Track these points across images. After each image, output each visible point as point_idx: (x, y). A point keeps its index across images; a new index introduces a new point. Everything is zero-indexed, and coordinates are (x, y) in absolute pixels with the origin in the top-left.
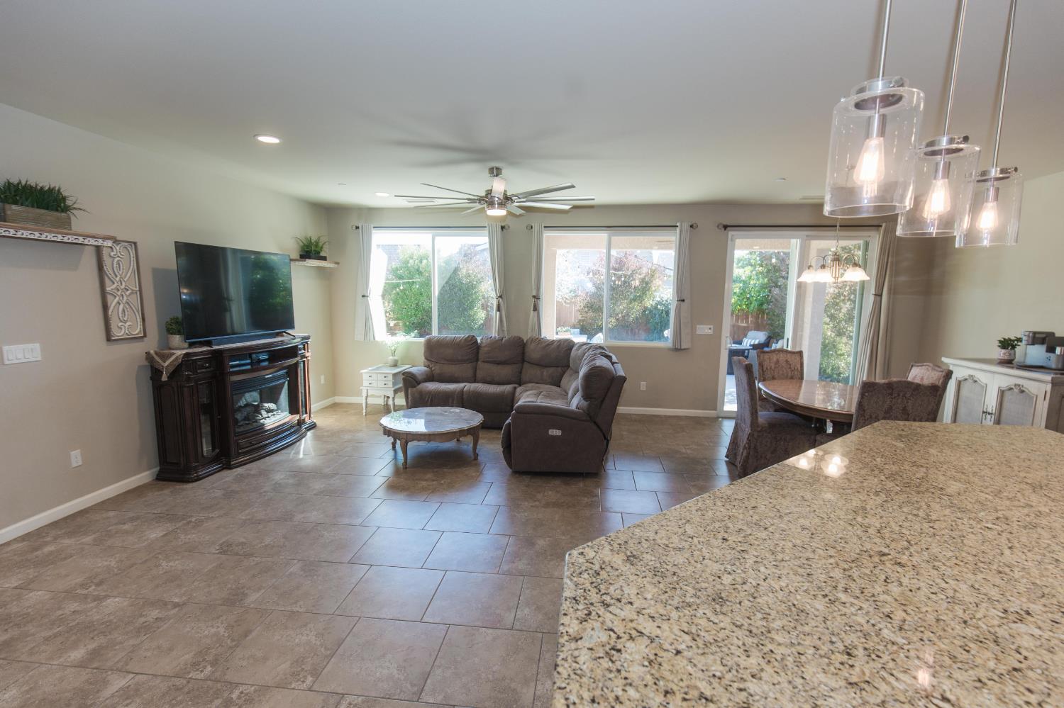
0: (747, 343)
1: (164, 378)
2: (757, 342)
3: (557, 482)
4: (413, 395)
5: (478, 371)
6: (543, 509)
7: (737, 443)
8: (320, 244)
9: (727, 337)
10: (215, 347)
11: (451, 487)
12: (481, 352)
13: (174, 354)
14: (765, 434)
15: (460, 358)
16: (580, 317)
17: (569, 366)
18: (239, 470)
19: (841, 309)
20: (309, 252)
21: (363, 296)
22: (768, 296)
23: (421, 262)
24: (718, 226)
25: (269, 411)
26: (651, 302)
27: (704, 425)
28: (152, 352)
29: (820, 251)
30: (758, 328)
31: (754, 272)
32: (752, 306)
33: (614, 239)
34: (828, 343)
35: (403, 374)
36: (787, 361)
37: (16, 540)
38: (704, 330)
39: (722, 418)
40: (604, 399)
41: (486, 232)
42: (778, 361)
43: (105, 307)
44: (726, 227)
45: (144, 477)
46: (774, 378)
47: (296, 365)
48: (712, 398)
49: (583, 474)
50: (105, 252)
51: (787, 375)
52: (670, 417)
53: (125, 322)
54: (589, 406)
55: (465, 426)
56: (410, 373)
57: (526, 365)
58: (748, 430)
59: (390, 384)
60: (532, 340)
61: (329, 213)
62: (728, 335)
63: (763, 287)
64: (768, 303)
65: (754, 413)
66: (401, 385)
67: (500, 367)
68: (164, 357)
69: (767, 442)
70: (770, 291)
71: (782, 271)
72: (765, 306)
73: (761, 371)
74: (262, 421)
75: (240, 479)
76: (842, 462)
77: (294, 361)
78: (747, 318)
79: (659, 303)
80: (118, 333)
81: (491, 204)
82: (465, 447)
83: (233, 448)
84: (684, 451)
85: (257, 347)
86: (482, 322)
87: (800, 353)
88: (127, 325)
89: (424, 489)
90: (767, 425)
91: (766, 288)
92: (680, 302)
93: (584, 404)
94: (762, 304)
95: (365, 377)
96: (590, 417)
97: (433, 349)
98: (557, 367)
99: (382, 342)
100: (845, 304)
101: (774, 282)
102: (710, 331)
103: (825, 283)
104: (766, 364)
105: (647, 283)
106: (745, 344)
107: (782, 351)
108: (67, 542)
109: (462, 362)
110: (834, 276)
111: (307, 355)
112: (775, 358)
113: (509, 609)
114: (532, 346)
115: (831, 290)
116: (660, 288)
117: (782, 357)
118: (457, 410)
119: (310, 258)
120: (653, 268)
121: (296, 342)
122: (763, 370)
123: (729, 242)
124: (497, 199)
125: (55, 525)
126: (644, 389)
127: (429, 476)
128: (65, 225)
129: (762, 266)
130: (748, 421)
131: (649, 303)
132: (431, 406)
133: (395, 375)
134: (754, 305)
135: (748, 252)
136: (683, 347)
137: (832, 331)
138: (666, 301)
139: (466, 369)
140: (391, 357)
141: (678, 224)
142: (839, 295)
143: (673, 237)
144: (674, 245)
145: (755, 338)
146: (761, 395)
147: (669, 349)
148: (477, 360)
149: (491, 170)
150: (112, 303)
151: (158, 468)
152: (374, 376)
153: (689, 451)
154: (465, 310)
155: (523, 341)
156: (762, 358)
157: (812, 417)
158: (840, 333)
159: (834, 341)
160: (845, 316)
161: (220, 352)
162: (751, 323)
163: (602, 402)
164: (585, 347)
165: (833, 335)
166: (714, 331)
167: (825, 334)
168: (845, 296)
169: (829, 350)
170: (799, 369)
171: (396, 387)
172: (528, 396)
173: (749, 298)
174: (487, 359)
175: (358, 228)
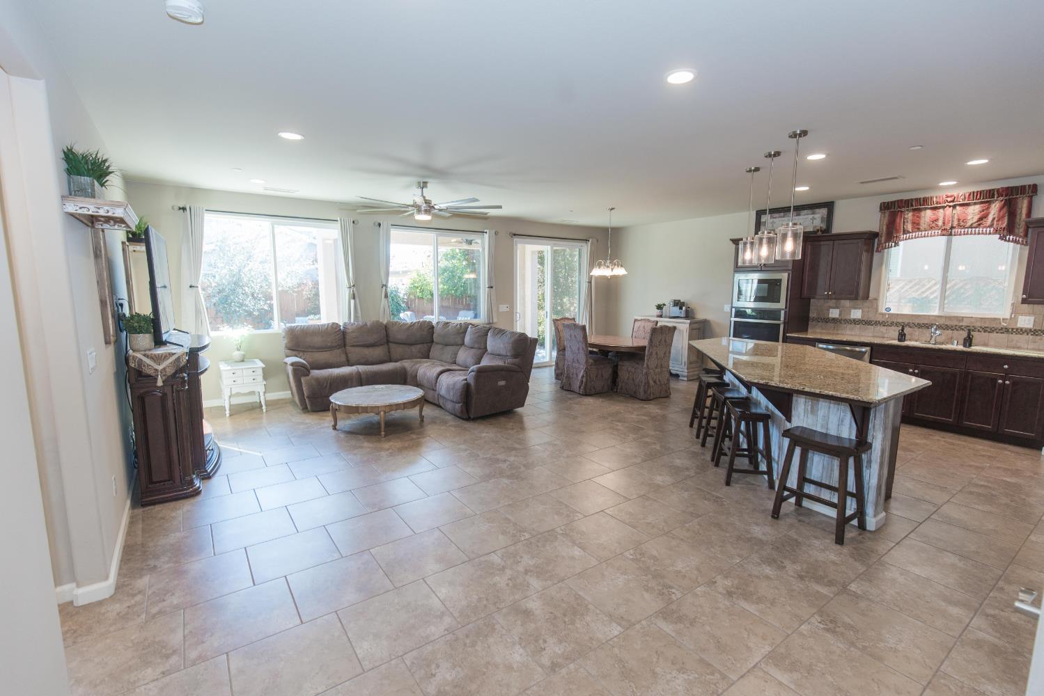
1: (160, 383)
9: (517, 312)
12: (346, 336)
13: (171, 354)
15: (329, 344)
17: (434, 341)
21: (191, 287)
24: (510, 235)
28: (138, 355)
33: (440, 238)
38: (504, 308)
41: (338, 225)
44: (515, 235)
54: (520, 361)
56: (299, 363)
57: (392, 344)
60: (395, 325)
67: (371, 350)
68: (160, 359)
81: (419, 210)
92: (489, 289)
93: (513, 361)
95: (226, 375)
96: (522, 369)
97: (296, 340)
98: (423, 343)
99: (220, 337)
102: (507, 309)
109: (331, 348)
114: (395, 328)
124: (424, 207)
139: (337, 354)
140: (237, 352)
141: (488, 231)
143: (486, 240)
148: (345, 346)
149: (419, 183)
155: (385, 325)
174: (355, 344)
175: (184, 209)
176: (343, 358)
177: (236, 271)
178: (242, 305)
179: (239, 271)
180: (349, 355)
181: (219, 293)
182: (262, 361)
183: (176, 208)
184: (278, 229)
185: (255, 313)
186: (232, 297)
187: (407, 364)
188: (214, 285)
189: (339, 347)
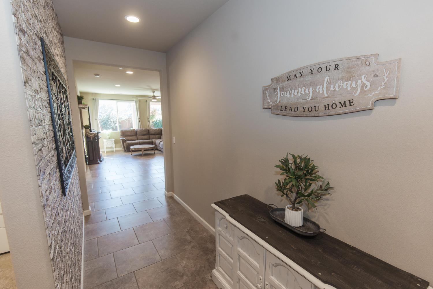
175: (94, 99)
176: (136, 138)
177: (108, 114)
178: (110, 125)
179: (109, 114)
180: (138, 138)
181: (103, 121)
182: (115, 139)
183: (92, 99)
184: (118, 103)
185: (114, 128)
186: (107, 123)
187: (153, 140)
188: (101, 119)
189: (135, 135)
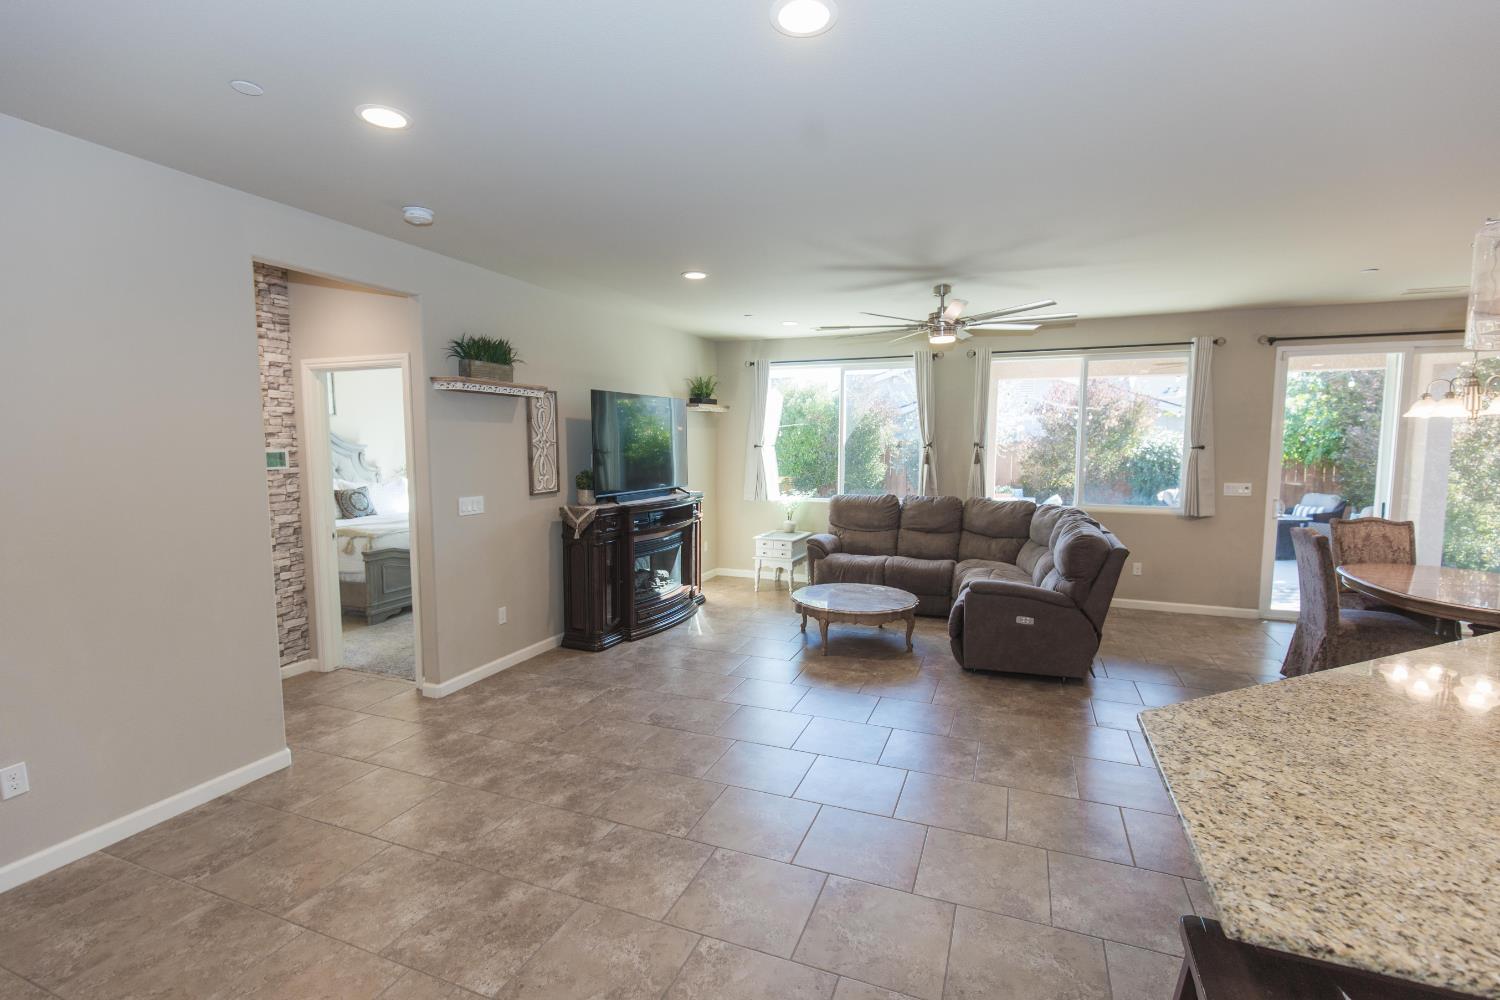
0: (1301, 512)
1: (577, 536)
2: (1320, 511)
3: (1027, 686)
4: (820, 570)
5: (899, 540)
6: (1014, 716)
7: (1301, 653)
8: (711, 386)
9: (1275, 500)
10: (622, 504)
11: (887, 679)
12: (903, 515)
13: (587, 510)
14: (1351, 641)
15: (876, 523)
16: (1022, 473)
17: (1028, 537)
18: (640, 643)
19: (1482, 457)
20: (699, 395)
21: (755, 446)
22: (1340, 439)
23: (804, 401)
24: (1259, 341)
25: (663, 579)
26: (1135, 450)
27: (1238, 628)
28: (566, 508)
29: (1439, 369)
30: (1322, 489)
31: (1312, 403)
32: (1311, 454)
33: (1093, 364)
34: (1459, 512)
35: (809, 542)
36: (1385, 537)
37: (458, 692)
38: (1238, 489)
39: (1269, 620)
40: (1095, 579)
41: (912, 362)
42: (1368, 537)
43: (531, 459)
44: (1272, 341)
45: (550, 642)
46: (1361, 561)
47: (690, 526)
48: (1251, 591)
49: (1061, 678)
50: (534, 402)
51: (1386, 558)
52: (1180, 615)
53: (544, 475)
54: (1074, 588)
55: (898, 608)
56: (816, 541)
57: (965, 533)
58: (1320, 633)
59: (789, 554)
60: (975, 502)
61: (719, 347)
62: (1278, 498)
63: (1331, 425)
64: (1341, 449)
65: (1331, 610)
66: (805, 554)
67: (929, 537)
68: (578, 514)
69: (1355, 652)
70: (1344, 431)
71: (1365, 399)
72: (1334, 455)
73: (1339, 552)
74: (657, 590)
75: (644, 652)
76: (1493, 690)
77: (688, 522)
78: (1301, 473)
79: (1151, 451)
80: (539, 487)
81: (936, 330)
82: (892, 636)
83: (633, 617)
84: (1210, 661)
85: (652, 506)
86: (882, 479)
87: (1409, 525)
88: (545, 480)
89: (854, 680)
90: (1354, 628)
91: (1338, 426)
92: (1195, 450)
93: (1067, 585)
94: (1328, 452)
95: (759, 544)
96: (1076, 603)
97: (842, 513)
98: (1012, 538)
99: (776, 502)
100: (1491, 449)
101: (1349, 418)
102: (1246, 491)
103: (1452, 419)
104: (1347, 541)
105: (1128, 423)
106: (1298, 514)
107: (1371, 521)
108: (504, 699)
109: (877, 529)
110: (1470, 407)
111: (700, 515)
112: (1363, 531)
113: (998, 820)
114: (975, 510)
115: (1463, 428)
116: (1149, 429)
117: (1376, 531)
118: (882, 588)
119: (700, 402)
120: (1139, 401)
121: (690, 501)
122: (1341, 549)
123: (1278, 362)
124: (943, 324)
125: (486, 681)
126: (1140, 574)
127: (856, 666)
128: (507, 378)
129: (1328, 393)
130: (1321, 620)
131: (1131, 452)
132: (843, 581)
133: (794, 543)
134: (1315, 454)
135: (1300, 372)
136: (1202, 514)
137: (1465, 493)
138: (1160, 448)
139: (883, 538)
140: (788, 522)
141: (1193, 340)
142: (1477, 435)
143: (1186, 359)
144: (1186, 368)
145: (1314, 504)
146: (1341, 585)
147: (1179, 517)
148: (899, 527)
149: (937, 289)
150: (536, 454)
151: (563, 634)
152: (770, 544)
153: (1218, 662)
154: (859, 463)
155: (961, 502)
156: (1339, 530)
157: (1435, 618)
158: (1480, 498)
159: (1470, 510)
160: (1490, 469)
161: (625, 510)
162: (1308, 482)
163: (1093, 583)
164: (1054, 511)
165: (1468, 500)
166: (1252, 493)
167: (1451, 498)
168: (1490, 437)
169: (1460, 525)
170: (1408, 549)
171: (796, 558)
172: (976, 575)
173: (1304, 442)
174: (912, 526)
